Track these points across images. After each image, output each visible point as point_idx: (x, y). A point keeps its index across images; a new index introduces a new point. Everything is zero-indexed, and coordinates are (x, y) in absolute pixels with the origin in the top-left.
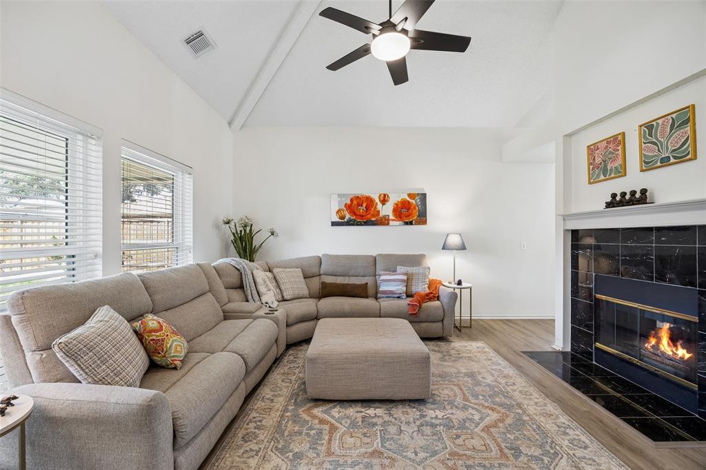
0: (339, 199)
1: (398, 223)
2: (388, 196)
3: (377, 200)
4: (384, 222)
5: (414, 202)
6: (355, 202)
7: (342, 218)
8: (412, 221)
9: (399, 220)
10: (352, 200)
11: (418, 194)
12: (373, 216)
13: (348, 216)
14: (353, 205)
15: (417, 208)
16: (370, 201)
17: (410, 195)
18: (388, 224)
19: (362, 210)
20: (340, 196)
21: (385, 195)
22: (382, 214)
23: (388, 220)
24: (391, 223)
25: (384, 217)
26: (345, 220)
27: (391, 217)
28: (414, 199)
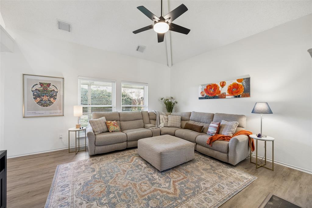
0: (202, 87)
1: (231, 97)
2: (225, 82)
3: (219, 85)
4: (223, 96)
5: (241, 84)
6: (208, 88)
7: (203, 95)
8: (240, 95)
9: (231, 95)
10: (207, 87)
11: (244, 79)
12: (217, 94)
13: (205, 94)
14: (208, 89)
15: (243, 87)
16: (215, 86)
17: (238, 80)
18: (225, 98)
19: (212, 91)
20: (202, 85)
21: (223, 82)
22: (222, 92)
23: (225, 95)
24: (227, 97)
25: (223, 94)
26: (204, 96)
27: (227, 94)
28: (241, 82)
